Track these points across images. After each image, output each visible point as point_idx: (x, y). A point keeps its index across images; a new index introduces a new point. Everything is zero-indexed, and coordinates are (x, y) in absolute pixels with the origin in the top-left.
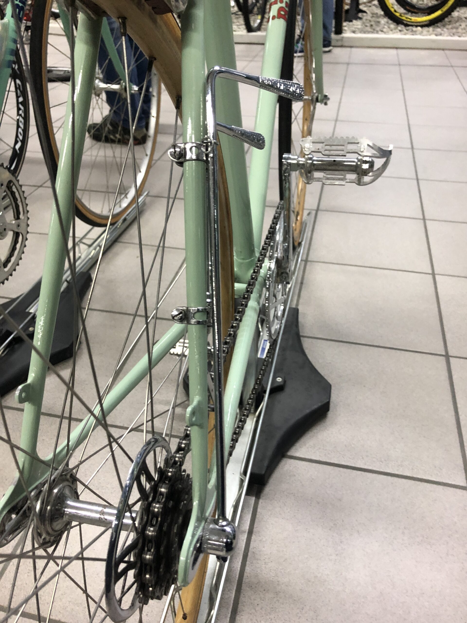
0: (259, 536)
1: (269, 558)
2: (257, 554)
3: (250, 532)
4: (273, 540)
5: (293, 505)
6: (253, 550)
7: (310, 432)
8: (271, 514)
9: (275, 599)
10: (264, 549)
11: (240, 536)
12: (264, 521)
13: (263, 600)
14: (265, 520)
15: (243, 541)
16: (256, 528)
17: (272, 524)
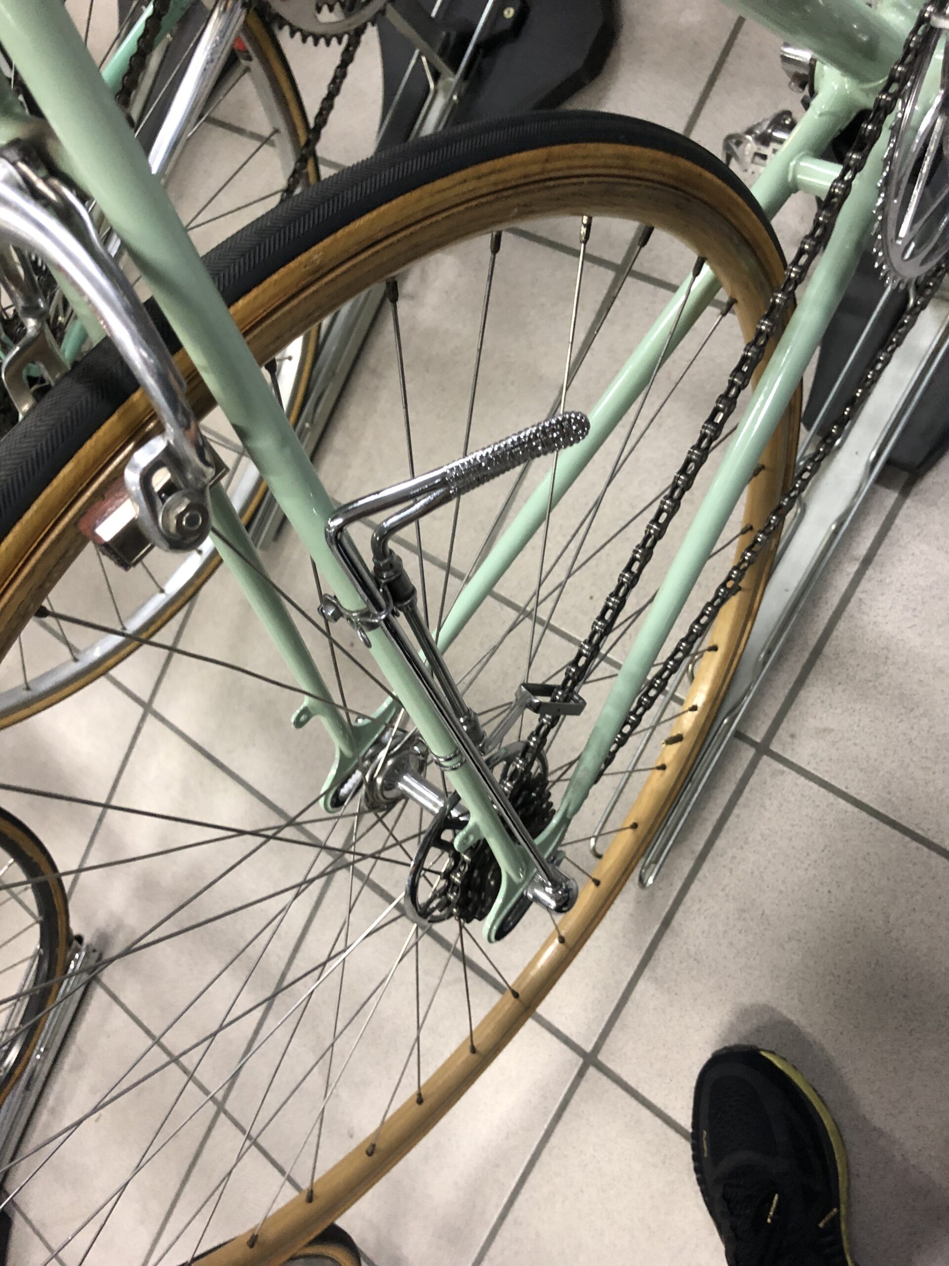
0: (881, 572)
1: (885, 617)
2: (865, 604)
3: (867, 561)
4: (903, 585)
6: (863, 596)
8: (919, 535)
9: (871, 684)
10: (880, 598)
11: (846, 565)
12: (900, 546)
13: (850, 680)
14: (902, 544)
17: (913, 554)
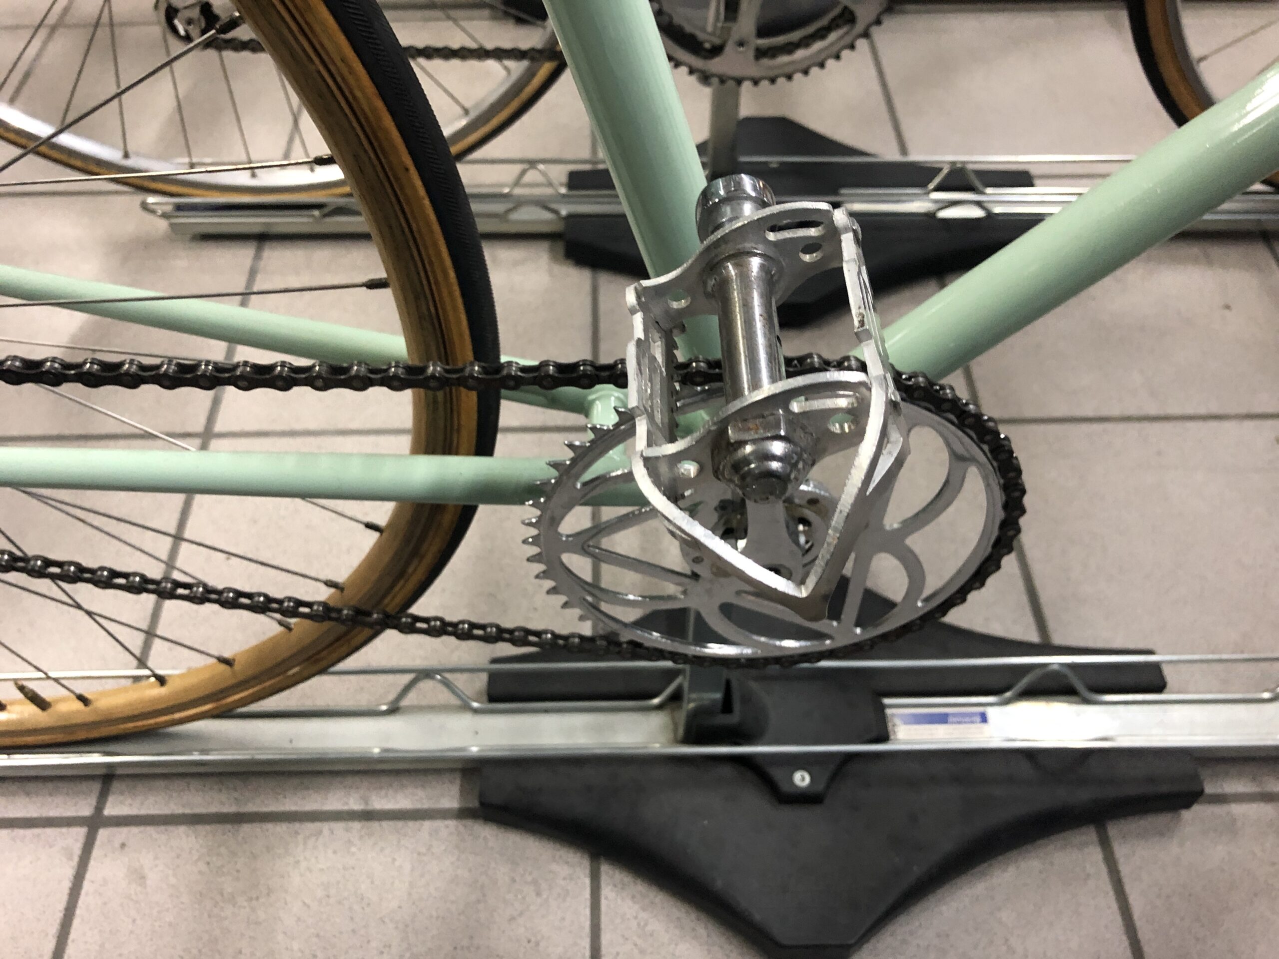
0: (361, 838)
1: (308, 869)
2: (317, 839)
3: (368, 816)
4: (353, 868)
5: (453, 902)
7: (693, 915)
8: (419, 854)
9: (218, 898)
10: (330, 852)
12: (399, 842)
13: (217, 872)
14: (402, 842)
15: (347, 804)
16: (380, 826)
17: (394, 860)
